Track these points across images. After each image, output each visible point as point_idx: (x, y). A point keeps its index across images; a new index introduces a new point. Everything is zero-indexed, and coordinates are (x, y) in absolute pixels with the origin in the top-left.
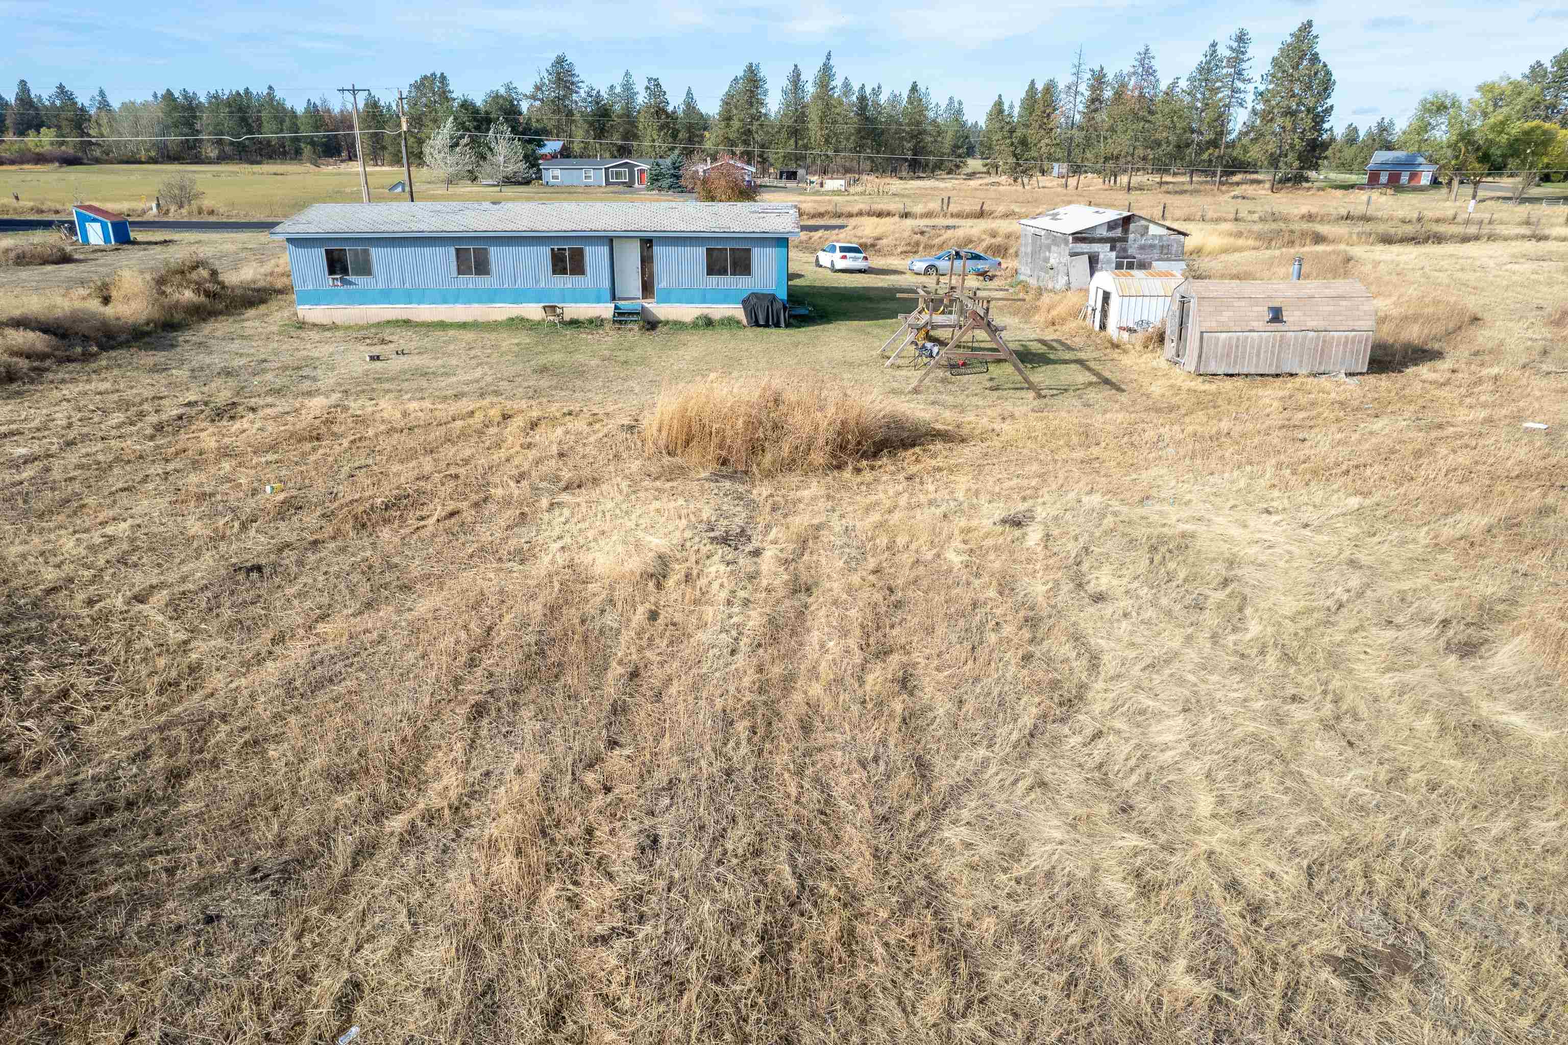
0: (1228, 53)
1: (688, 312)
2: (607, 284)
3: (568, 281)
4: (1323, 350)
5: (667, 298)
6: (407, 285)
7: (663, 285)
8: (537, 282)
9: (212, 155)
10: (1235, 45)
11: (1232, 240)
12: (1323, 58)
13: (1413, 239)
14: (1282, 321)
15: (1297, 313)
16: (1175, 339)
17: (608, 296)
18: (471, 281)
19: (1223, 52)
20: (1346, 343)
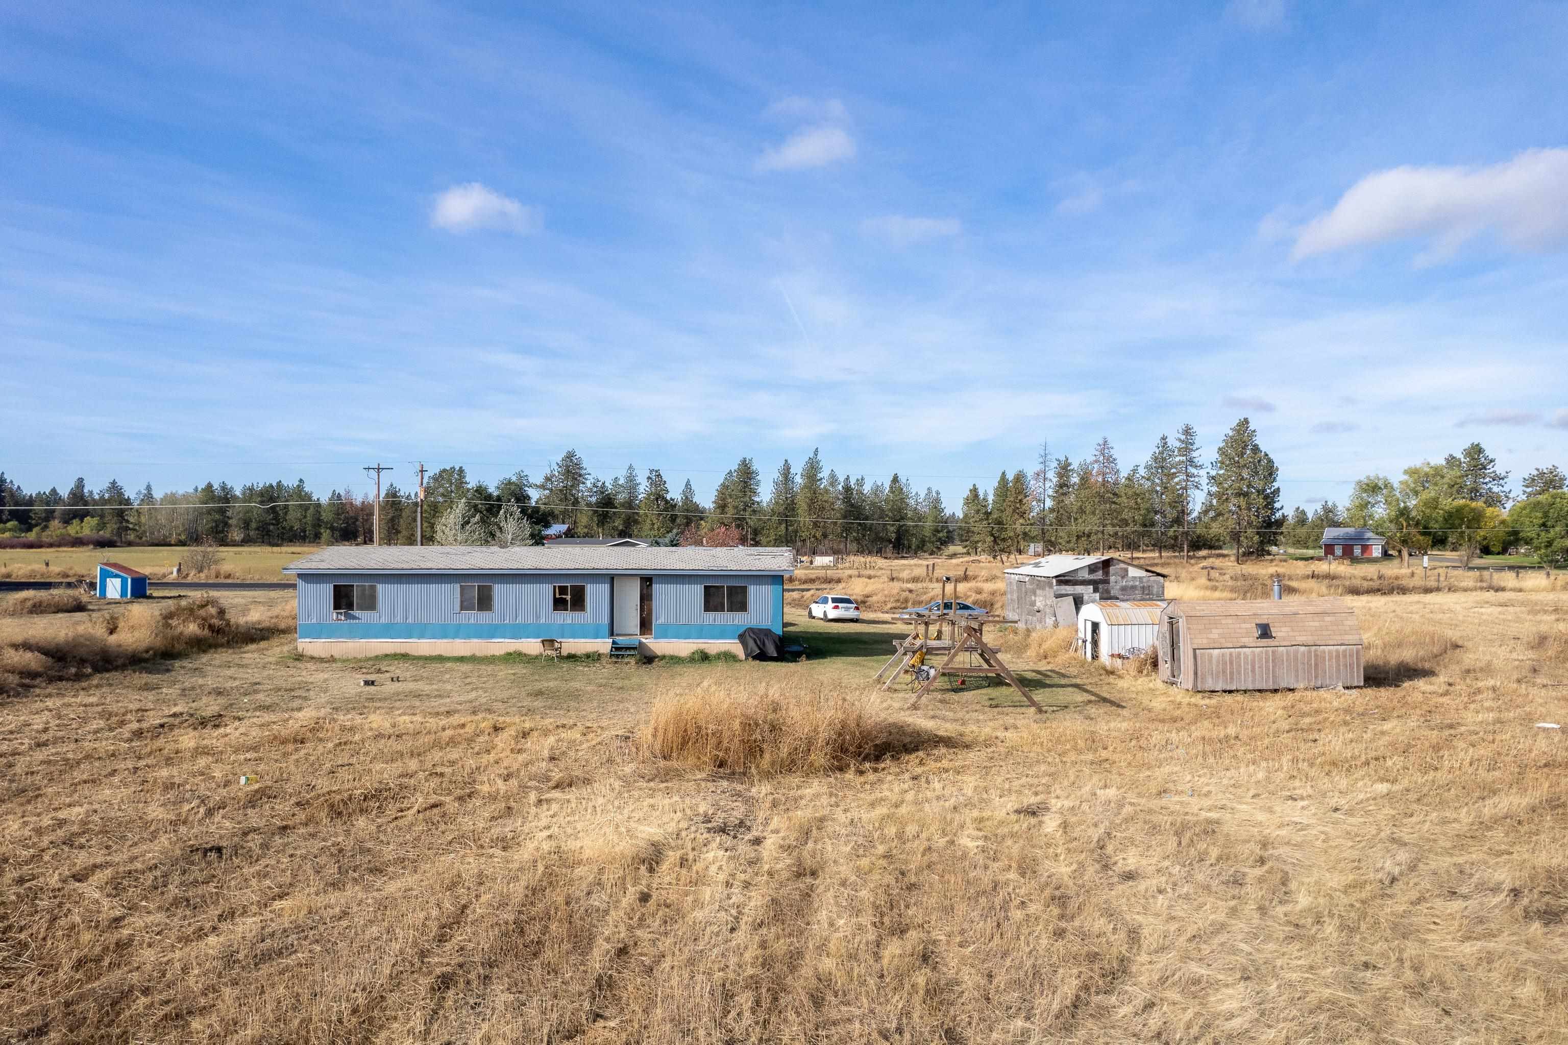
0: (1178, 444)
1: (684, 647)
2: (606, 621)
3: (568, 617)
4: (1316, 665)
5: (665, 633)
6: (410, 622)
7: (662, 620)
8: (538, 617)
9: (237, 538)
10: (1183, 437)
11: (1208, 593)
12: (1263, 448)
13: (1379, 590)
14: (1271, 637)
15: (1284, 629)
16: (1169, 660)
17: (606, 630)
18: (474, 617)
19: (1173, 443)
20: (1338, 656)
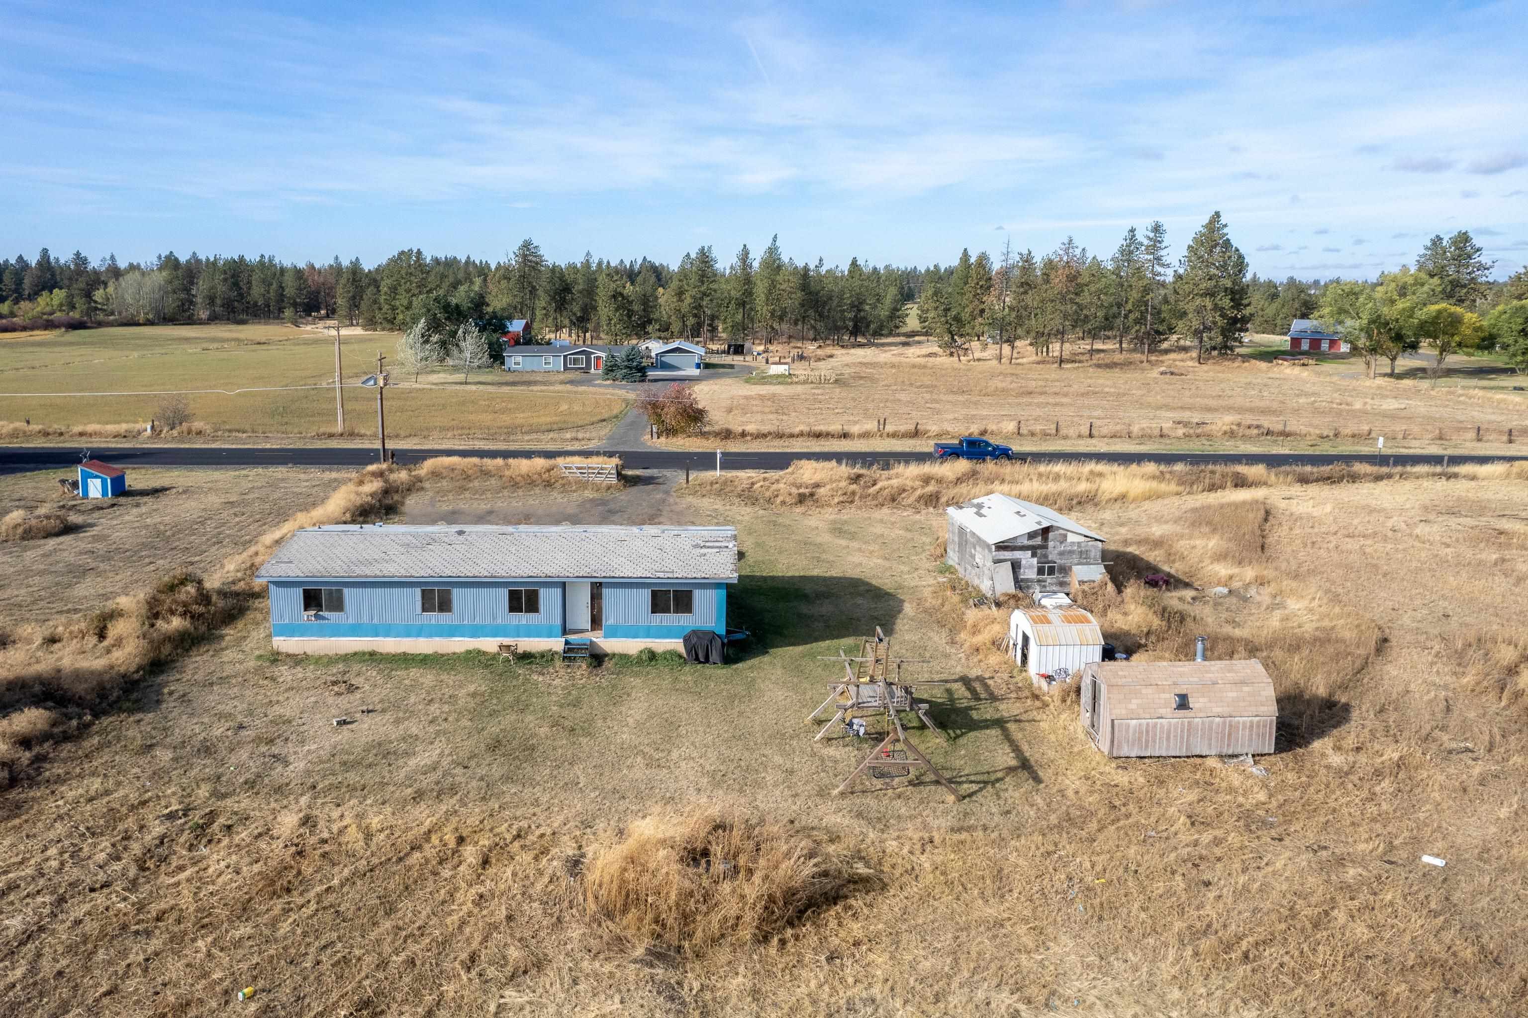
1: (632, 646)
2: (558, 621)
3: (523, 618)
4: (1230, 735)
5: (613, 633)
6: (375, 621)
7: (611, 622)
8: (494, 618)
9: (203, 316)
14: (1188, 708)
15: (1201, 700)
16: (1090, 709)
17: (559, 630)
18: (434, 617)
20: (1251, 726)
